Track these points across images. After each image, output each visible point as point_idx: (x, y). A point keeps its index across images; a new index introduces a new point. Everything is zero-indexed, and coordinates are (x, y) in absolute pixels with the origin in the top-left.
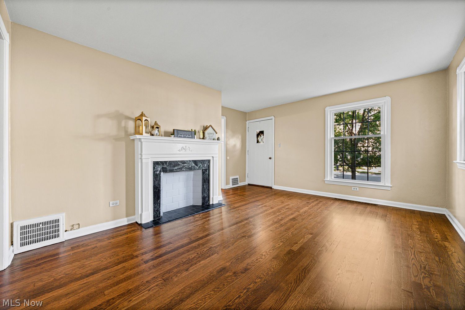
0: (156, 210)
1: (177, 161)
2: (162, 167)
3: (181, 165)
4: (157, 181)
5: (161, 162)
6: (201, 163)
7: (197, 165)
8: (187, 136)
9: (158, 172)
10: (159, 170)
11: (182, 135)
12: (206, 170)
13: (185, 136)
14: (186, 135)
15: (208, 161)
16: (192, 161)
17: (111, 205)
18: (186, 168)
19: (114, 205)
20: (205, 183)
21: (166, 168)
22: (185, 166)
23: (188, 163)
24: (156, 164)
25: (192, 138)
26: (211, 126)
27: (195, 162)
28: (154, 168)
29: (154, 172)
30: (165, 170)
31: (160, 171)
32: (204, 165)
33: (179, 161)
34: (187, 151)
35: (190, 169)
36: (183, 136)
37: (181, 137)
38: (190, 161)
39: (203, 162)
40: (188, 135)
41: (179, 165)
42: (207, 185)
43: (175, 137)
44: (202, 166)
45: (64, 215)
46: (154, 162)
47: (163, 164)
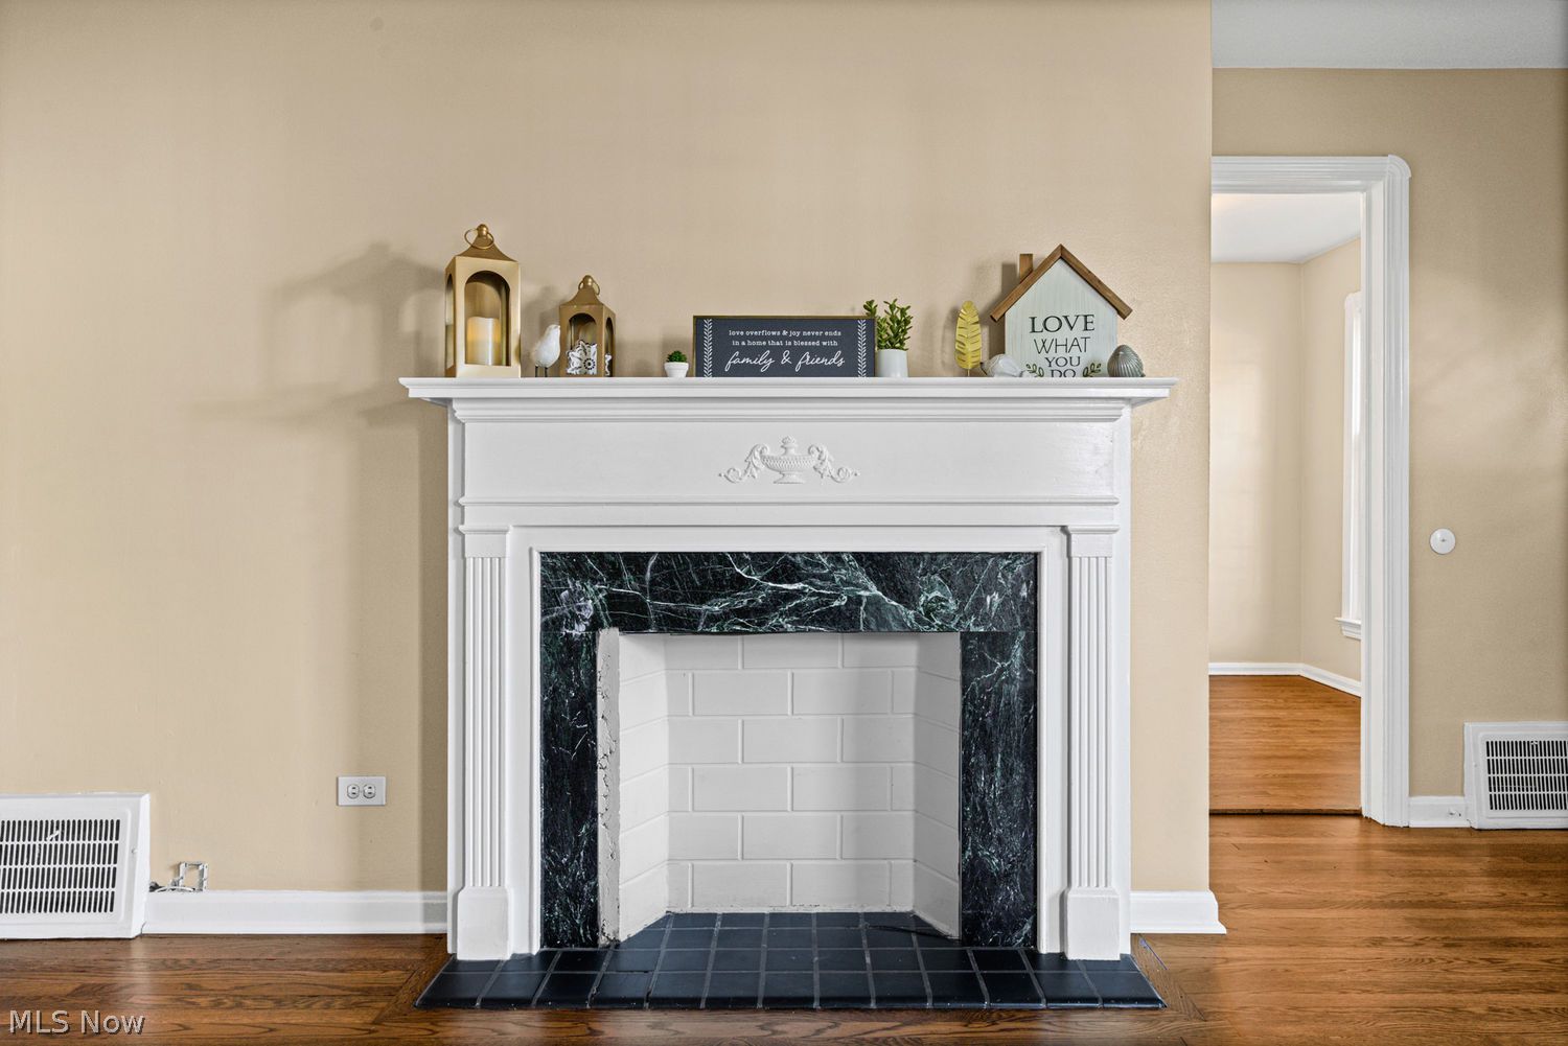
0: (568, 893)
1: (721, 557)
2: (610, 597)
3: (759, 588)
4: (570, 685)
5: (599, 557)
6: (947, 576)
7: (906, 597)
8: (807, 358)
9: (580, 629)
10: (588, 613)
11: (755, 352)
12: (996, 643)
13: (785, 360)
14: (797, 353)
15: (1019, 567)
16: (857, 556)
17: (344, 800)
18: (797, 610)
19: (361, 800)
20: (991, 757)
21: (637, 605)
22: (790, 596)
23: (822, 577)
24: (562, 570)
25: (856, 375)
26: (1063, 255)
27: (880, 565)
28: (549, 598)
29: (550, 628)
30: (630, 617)
31: (595, 625)
32: (980, 602)
33: (738, 556)
34: (794, 477)
35: (840, 620)
36: (765, 361)
37: (753, 371)
38: (836, 557)
39: (963, 570)
40: (814, 352)
41: (741, 583)
42: (1008, 772)
43: (700, 373)
44: (952, 605)
45: (146, 801)
46: (547, 557)
47: (615, 575)
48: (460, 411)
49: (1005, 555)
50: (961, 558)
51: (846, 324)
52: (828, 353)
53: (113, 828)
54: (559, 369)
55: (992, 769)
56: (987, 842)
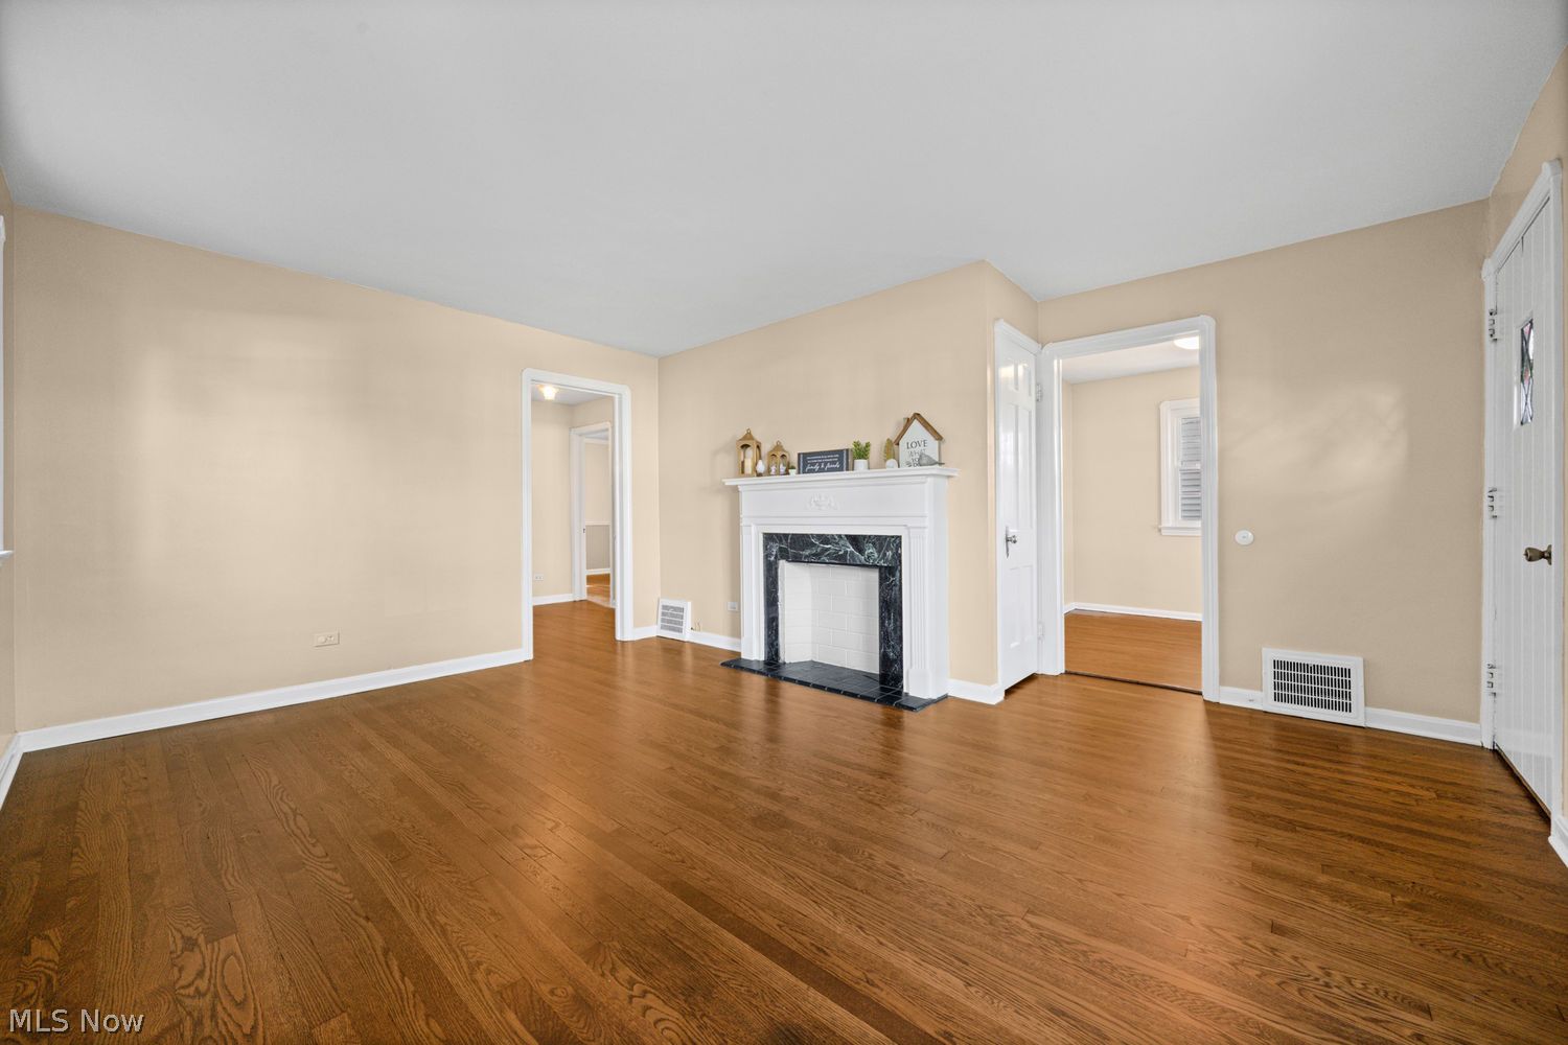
0: (772, 643)
1: (807, 535)
2: (781, 548)
3: (818, 547)
5: (777, 534)
6: (874, 544)
7: (861, 551)
8: (829, 466)
9: (773, 558)
10: (775, 554)
11: (813, 464)
12: (889, 571)
13: (823, 467)
14: (826, 464)
15: (895, 542)
16: (846, 536)
17: (729, 609)
18: (829, 556)
20: (889, 614)
21: (787, 551)
22: (827, 549)
23: (837, 543)
24: (769, 538)
25: (842, 470)
26: (917, 416)
27: (855, 540)
28: (765, 548)
29: (767, 556)
30: (784, 554)
31: (777, 558)
32: (885, 554)
33: (812, 535)
34: (823, 508)
35: (841, 560)
36: (816, 467)
37: (813, 471)
38: (840, 536)
39: (881, 542)
41: (813, 545)
43: (799, 473)
44: (876, 555)
45: (689, 604)
46: (765, 534)
47: (781, 541)
48: (740, 489)
49: (893, 537)
50: (879, 538)
51: (840, 452)
52: (834, 463)
53: (682, 610)
54: (768, 472)
55: (890, 619)
56: (889, 647)
